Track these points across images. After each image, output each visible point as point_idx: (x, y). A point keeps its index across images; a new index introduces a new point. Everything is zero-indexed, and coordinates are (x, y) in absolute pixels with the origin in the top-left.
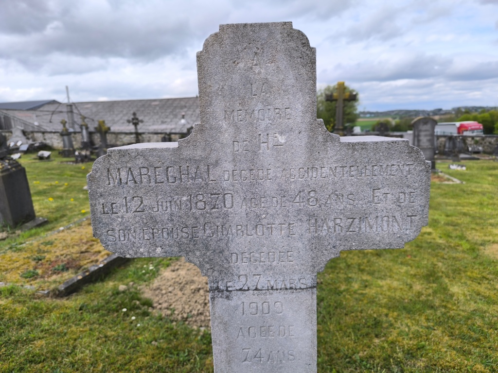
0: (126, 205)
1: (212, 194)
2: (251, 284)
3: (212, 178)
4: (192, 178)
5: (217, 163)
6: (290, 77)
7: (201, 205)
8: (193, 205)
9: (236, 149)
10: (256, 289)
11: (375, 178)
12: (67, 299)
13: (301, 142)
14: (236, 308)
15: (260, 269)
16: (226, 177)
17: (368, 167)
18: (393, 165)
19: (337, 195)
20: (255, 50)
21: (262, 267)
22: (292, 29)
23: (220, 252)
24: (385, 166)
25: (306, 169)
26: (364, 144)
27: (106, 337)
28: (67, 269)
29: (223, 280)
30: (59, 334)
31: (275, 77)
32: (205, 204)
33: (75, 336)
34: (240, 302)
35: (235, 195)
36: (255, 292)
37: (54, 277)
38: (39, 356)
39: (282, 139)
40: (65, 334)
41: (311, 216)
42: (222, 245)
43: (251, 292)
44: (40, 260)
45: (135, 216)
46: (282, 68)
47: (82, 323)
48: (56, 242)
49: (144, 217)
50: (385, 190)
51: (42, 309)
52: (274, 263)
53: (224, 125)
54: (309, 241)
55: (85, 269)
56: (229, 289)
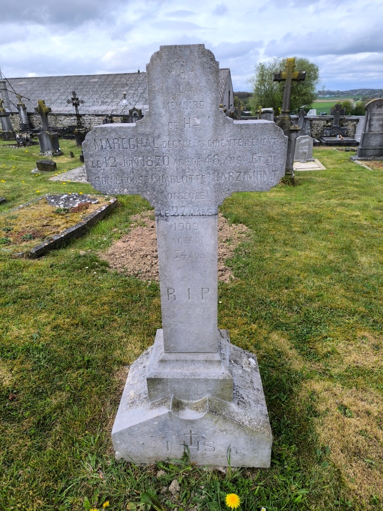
0: (106, 162)
1: (156, 156)
2: (180, 212)
3: (156, 146)
4: (144, 146)
5: (159, 137)
6: (203, 81)
7: (150, 163)
8: (145, 163)
9: (170, 127)
10: (183, 215)
11: (254, 147)
12: (39, 260)
13: (209, 123)
14: (171, 226)
15: (185, 203)
16: (164, 145)
17: (249, 140)
18: (265, 139)
19: (230, 157)
20: (182, 63)
21: (186, 202)
22: (204, 49)
23: (161, 193)
24: (260, 139)
25: (212, 141)
26: (248, 125)
27: (75, 284)
28: (34, 238)
29: (163, 209)
30: (38, 282)
31: (194, 81)
32: (152, 162)
33: (50, 284)
34: (173, 223)
35: (170, 157)
36: (182, 217)
37: (24, 243)
38: (26, 295)
39: (198, 122)
40: (43, 282)
41: (215, 170)
42: (163, 188)
43: (180, 217)
44: (10, 230)
45: (111, 169)
46: (198, 75)
47: (55, 276)
48: (19, 216)
49: (116, 169)
50: (260, 155)
51: (20, 265)
52: (193, 200)
53: (163, 112)
54: (214, 186)
55: (49, 238)
56: (167, 215)
